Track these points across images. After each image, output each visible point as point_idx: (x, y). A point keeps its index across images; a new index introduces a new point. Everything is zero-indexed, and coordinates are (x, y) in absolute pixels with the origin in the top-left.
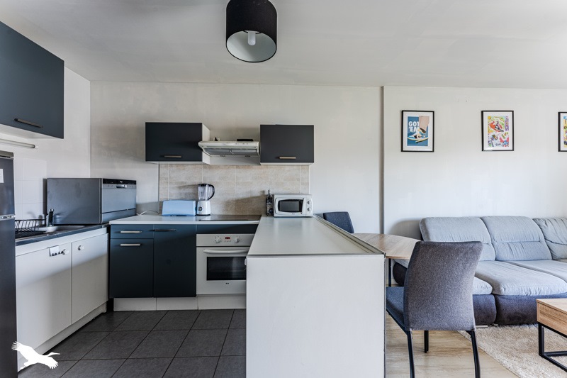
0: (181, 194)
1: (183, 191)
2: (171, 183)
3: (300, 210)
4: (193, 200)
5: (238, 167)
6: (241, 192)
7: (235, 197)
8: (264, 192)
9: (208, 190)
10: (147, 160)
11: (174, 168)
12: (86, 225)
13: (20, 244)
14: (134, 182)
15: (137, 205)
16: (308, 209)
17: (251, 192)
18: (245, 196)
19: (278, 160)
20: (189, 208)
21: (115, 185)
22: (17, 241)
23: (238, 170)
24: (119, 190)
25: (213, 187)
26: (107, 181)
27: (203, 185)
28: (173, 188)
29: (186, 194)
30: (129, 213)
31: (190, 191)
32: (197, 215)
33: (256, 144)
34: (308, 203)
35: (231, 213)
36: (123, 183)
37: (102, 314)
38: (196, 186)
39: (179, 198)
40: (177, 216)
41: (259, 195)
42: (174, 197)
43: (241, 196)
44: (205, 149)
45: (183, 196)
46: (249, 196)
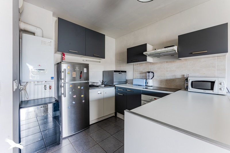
0: (141, 76)
1: (142, 75)
2: (137, 72)
3: (212, 89)
4: (145, 79)
5: (167, 62)
6: (169, 76)
7: (165, 78)
8: (184, 75)
9: (151, 74)
10: (127, 63)
11: (138, 65)
12: (110, 86)
13: (91, 89)
14: (125, 72)
15: (127, 80)
16: (220, 89)
17: (175, 75)
18: (171, 78)
19: (191, 55)
20: (143, 82)
21: (118, 73)
22: (90, 88)
23: (167, 64)
24: (120, 74)
25: (153, 73)
26: (115, 71)
27: (149, 72)
28: (138, 74)
29: (143, 76)
30: (123, 83)
31: (144, 75)
32: (146, 86)
33: (175, 48)
34: (220, 84)
35: (163, 86)
36: (121, 72)
37: (114, 116)
38: (146, 73)
39: (140, 78)
40: (138, 85)
41: (180, 77)
42: (138, 78)
43: (169, 78)
44: (148, 55)
45: (142, 77)
46: (174, 78)
